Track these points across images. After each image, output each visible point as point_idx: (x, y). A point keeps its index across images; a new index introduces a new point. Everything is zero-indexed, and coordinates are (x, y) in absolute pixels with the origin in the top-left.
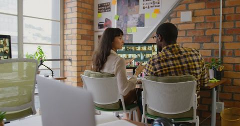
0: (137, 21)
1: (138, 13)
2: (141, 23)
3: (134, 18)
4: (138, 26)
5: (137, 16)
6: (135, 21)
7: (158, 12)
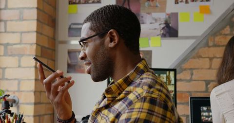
0: (163, 26)
1: (163, 10)
2: (170, 31)
3: (156, 20)
4: (164, 36)
5: (163, 16)
6: (159, 26)
7: (206, 11)
